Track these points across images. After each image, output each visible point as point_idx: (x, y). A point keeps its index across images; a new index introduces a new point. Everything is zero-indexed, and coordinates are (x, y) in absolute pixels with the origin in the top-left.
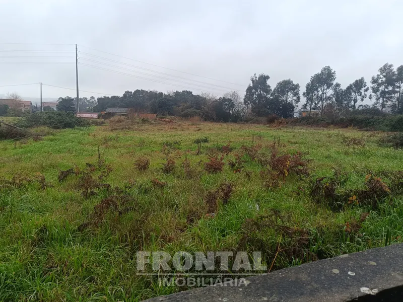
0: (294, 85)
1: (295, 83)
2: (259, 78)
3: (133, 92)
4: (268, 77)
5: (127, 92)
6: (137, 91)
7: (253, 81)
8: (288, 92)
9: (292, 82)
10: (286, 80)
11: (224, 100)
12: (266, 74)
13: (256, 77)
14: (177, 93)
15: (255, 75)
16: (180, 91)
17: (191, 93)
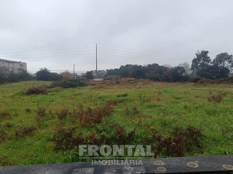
0: (228, 56)
1: (229, 54)
2: (201, 53)
3: (125, 66)
4: (207, 52)
5: (122, 66)
6: (127, 65)
7: (197, 55)
8: (224, 61)
9: (227, 54)
10: (223, 53)
11: (178, 68)
12: (206, 50)
13: (199, 53)
14: (149, 65)
15: (198, 51)
16: (151, 64)
17: (158, 64)
